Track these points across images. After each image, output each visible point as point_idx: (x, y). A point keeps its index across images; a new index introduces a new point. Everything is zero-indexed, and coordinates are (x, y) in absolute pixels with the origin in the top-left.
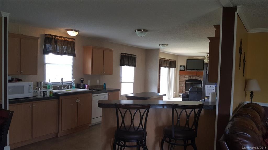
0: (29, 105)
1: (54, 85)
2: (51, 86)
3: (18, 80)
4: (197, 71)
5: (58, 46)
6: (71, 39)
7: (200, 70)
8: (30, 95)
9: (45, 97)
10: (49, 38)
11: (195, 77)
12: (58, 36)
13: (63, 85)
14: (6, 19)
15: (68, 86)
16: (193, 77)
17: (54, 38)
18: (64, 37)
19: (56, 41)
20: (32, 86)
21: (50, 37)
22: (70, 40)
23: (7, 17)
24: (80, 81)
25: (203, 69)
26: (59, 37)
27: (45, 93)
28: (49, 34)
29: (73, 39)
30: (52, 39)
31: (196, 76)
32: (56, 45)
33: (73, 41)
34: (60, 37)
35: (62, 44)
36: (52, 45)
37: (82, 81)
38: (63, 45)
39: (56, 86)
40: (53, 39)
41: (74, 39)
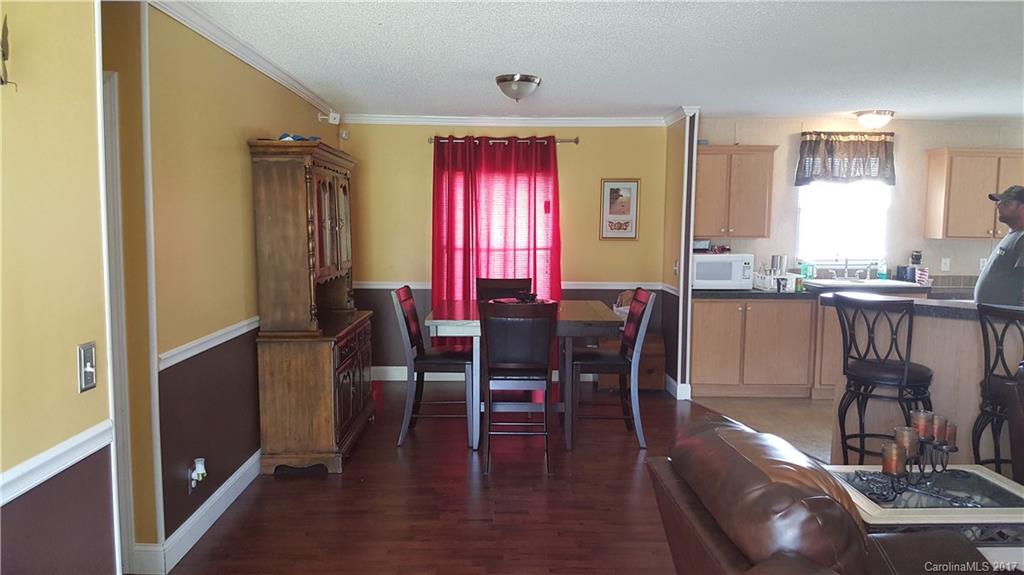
0: (738, 306)
1: (821, 267)
2: (810, 269)
3: (723, 250)
5: (837, 161)
6: (880, 134)
8: (747, 285)
9: (781, 291)
10: (811, 141)
12: (837, 134)
13: (849, 267)
14: (692, 119)
15: (866, 271)
17: (827, 141)
18: (856, 134)
19: (832, 146)
20: (751, 264)
21: (814, 138)
22: (876, 139)
23: (694, 116)
24: (910, 260)
26: (840, 136)
27: (783, 282)
28: (811, 131)
29: (886, 134)
30: (817, 143)
32: (830, 159)
33: (888, 138)
34: (844, 134)
35: (849, 154)
36: (819, 160)
37: (917, 259)
38: (852, 155)
39: (827, 270)
40: (822, 145)
41: (892, 134)
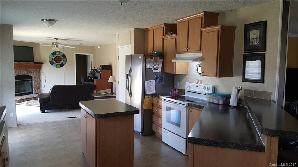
4: (25, 63)
7: (29, 61)
11: (24, 72)
16: (22, 72)
25: (32, 60)
31: (25, 70)
